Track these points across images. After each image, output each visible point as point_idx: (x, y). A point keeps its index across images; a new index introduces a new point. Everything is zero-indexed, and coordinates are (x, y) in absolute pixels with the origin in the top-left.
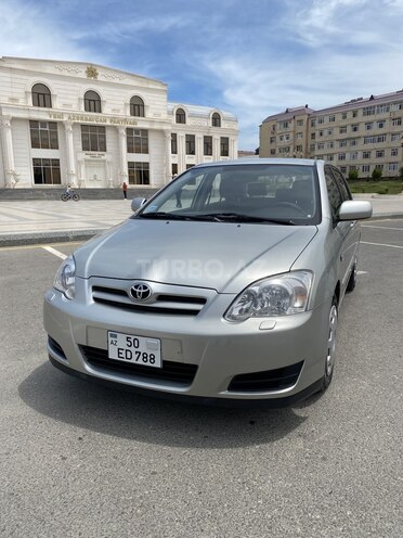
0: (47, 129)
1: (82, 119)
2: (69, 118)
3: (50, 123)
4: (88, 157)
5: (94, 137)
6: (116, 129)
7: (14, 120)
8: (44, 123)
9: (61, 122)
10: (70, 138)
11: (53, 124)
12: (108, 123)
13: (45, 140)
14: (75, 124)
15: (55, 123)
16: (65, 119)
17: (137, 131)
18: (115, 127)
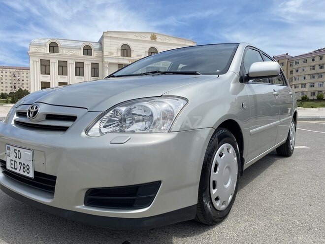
7: (110, 64)
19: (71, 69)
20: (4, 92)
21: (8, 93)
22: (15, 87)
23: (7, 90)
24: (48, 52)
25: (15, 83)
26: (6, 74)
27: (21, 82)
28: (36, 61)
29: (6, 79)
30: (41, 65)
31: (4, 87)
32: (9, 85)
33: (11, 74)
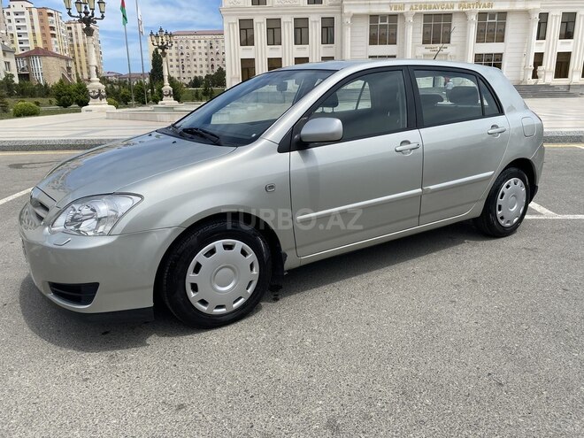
0: (387, 23)
1: (425, 8)
2: (412, 8)
3: (390, 15)
4: (428, 51)
5: (437, 27)
6: (464, 15)
7: (355, 16)
8: (384, 17)
9: (402, 14)
10: (410, 31)
11: (394, 17)
12: (456, 9)
13: (383, 35)
14: (416, 14)
15: (396, 15)
16: (407, 9)
17: (492, 15)
18: (464, 12)
19: (288, 32)
20: (198, 75)
21: (204, 75)
22: (212, 65)
23: (201, 72)
24: (250, 4)
25: (212, 60)
26: (200, 45)
27: (220, 56)
28: (233, 23)
29: (200, 53)
30: (240, 30)
31: (198, 66)
32: (204, 63)
33: (206, 45)
